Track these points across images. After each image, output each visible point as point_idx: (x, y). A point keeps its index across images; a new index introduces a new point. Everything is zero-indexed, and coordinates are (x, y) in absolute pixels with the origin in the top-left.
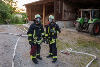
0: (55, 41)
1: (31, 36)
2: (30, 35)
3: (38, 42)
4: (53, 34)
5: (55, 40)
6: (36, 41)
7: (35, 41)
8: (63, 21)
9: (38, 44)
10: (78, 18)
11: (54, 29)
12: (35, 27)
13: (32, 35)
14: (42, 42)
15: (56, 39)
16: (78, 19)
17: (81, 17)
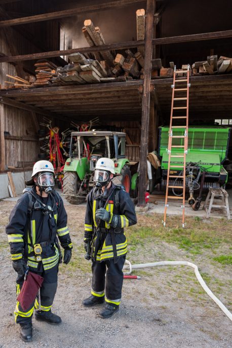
0: (115, 251)
1: (21, 240)
2: (17, 238)
3: (44, 261)
4: (107, 226)
5: (115, 247)
6: (39, 259)
7: (32, 258)
8: (6, 172)
9: (46, 268)
10: (68, 160)
11: (110, 208)
12: (36, 210)
13: (23, 238)
14: (60, 262)
15: (119, 246)
16: (69, 164)
17: (76, 155)
